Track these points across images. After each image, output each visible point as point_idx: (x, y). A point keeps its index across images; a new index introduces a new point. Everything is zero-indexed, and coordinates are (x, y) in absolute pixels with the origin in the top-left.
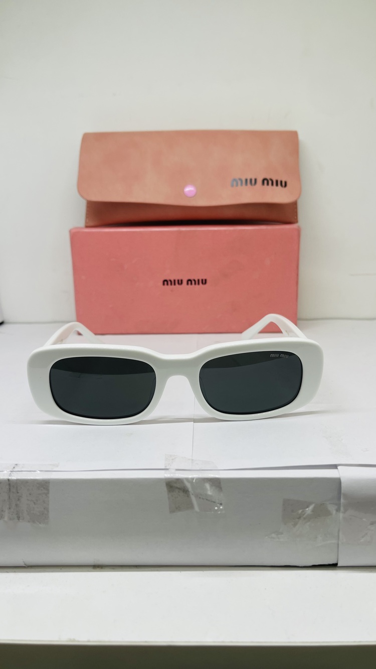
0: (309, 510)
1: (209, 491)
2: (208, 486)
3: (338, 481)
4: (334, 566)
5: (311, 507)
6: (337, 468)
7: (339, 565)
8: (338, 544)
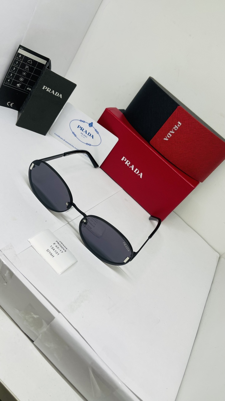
0: (35, 316)
1: (7, 274)
2: (7, 272)
3: (53, 318)
4: (32, 341)
5: (37, 316)
7: (34, 343)
8: (38, 337)
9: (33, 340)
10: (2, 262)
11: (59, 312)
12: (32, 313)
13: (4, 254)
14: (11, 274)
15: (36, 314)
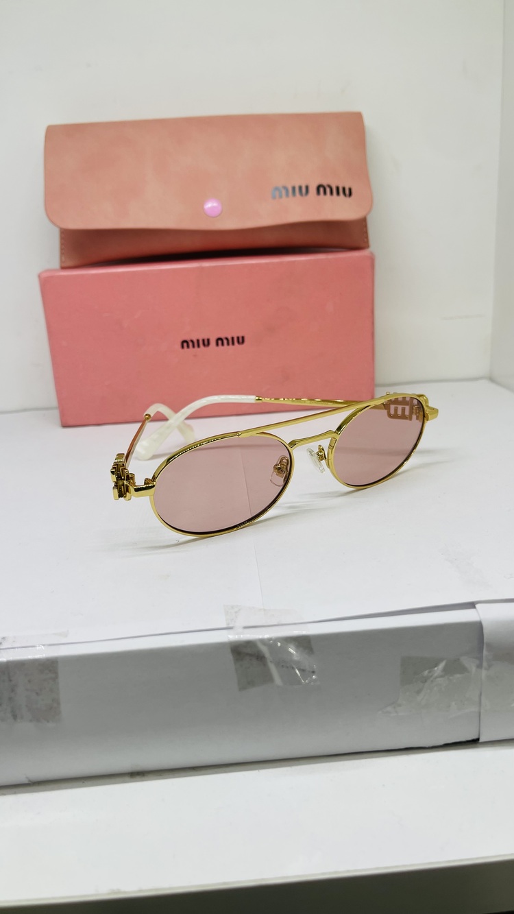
0: (438, 670)
2: (292, 648)
4: (474, 742)
6: (474, 607)
7: (481, 740)
8: (479, 713)
9: (474, 737)
11: (472, 605)
14: (304, 643)
15: (436, 665)
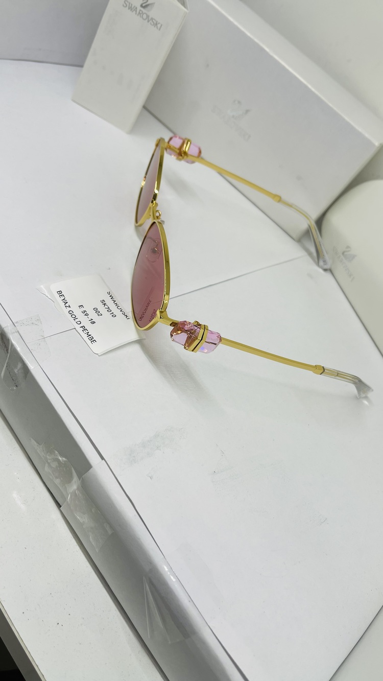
1: (17, 370)
2: (20, 365)
4: (59, 505)
5: (64, 459)
6: (102, 460)
7: (61, 508)
8: (66, 499)
9: (60, 503)
10: (12, 345)
11: (102, 458)
12: (56, 452)
13: (18, 332)
14: (25, 370)
15: (62, 455)
